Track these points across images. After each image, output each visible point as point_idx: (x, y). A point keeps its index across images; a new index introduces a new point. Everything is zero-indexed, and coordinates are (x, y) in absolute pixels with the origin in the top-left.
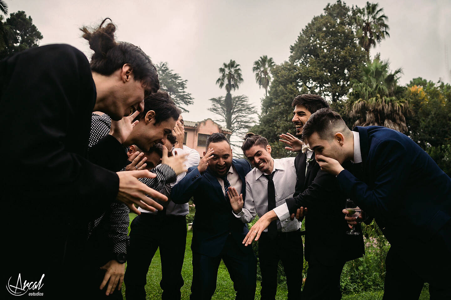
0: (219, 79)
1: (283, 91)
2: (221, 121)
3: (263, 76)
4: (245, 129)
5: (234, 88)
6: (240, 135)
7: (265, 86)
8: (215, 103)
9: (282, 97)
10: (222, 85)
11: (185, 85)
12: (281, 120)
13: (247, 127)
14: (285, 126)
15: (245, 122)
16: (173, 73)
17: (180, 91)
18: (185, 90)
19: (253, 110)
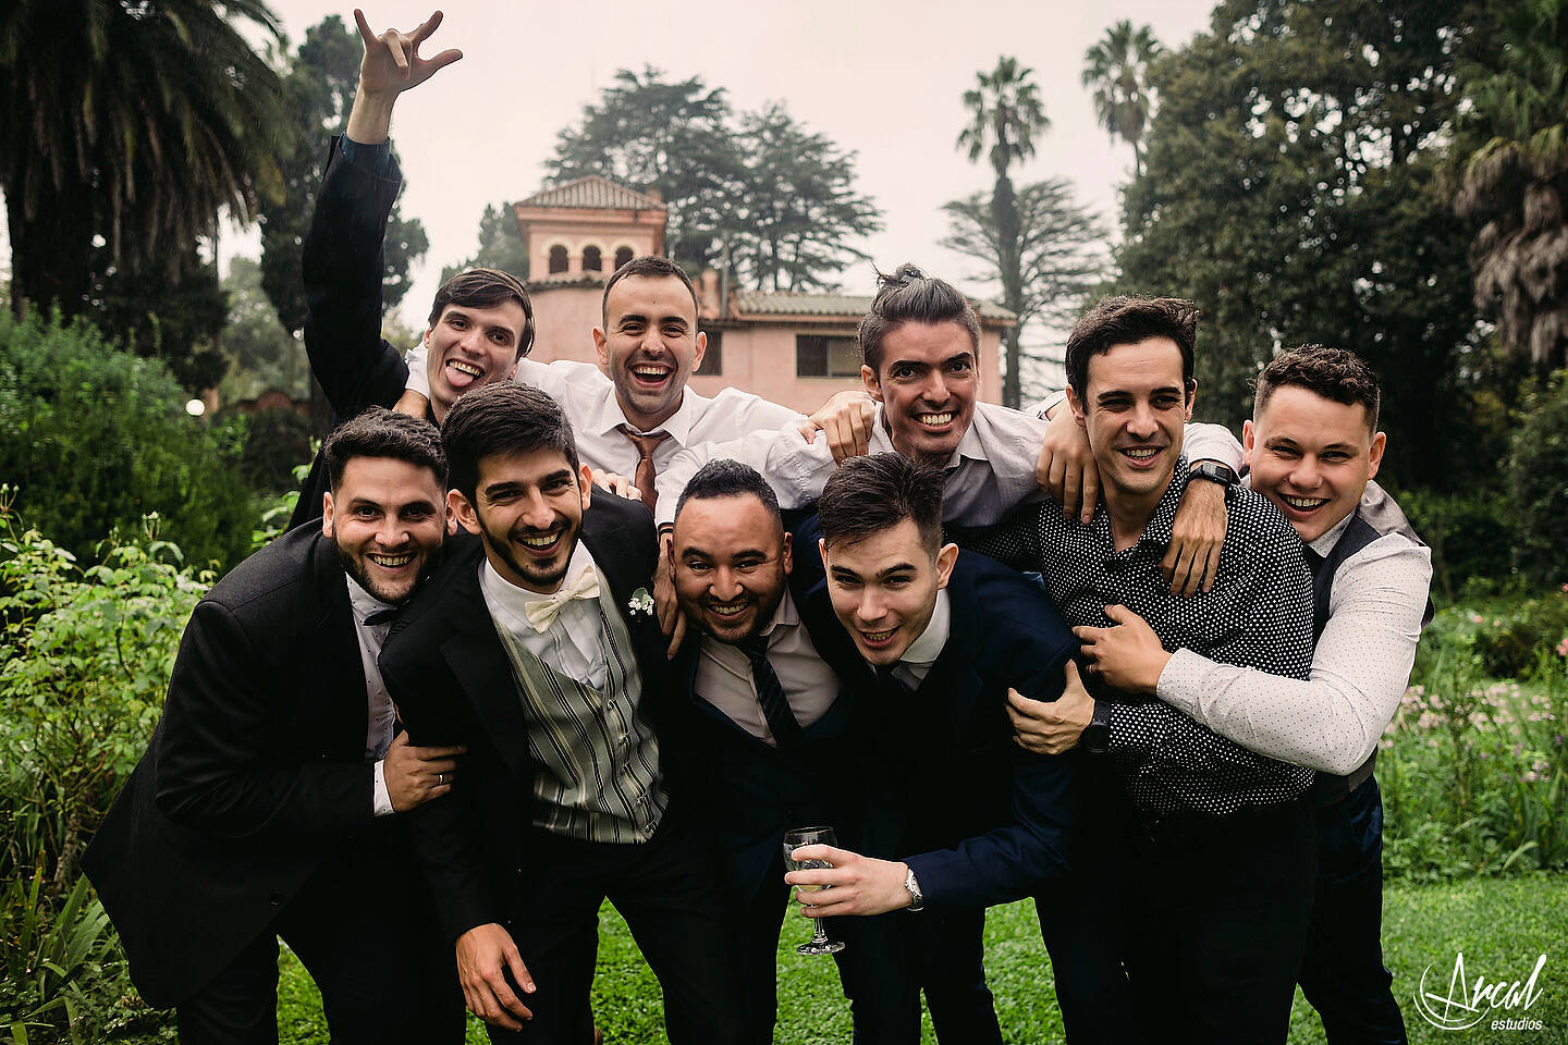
0: (966, 133)
1: (1192, 147)
2: (985, 277)
3: (1120, 97)
4: (1073, 297)
5: (1020, 154)
6: (1058, 321)
7: (1131, 135)
8: (959, 218)
9: (1188, 172)
10: (976, 150)
11: (850, 169)
12: (1189, 258)
13: (1079, 289)
14: (1204, 276)
15: (1072, 273)
16: (808, 132)
17: (836, 190)
18: (854, 185)
19: (1095, 225)
